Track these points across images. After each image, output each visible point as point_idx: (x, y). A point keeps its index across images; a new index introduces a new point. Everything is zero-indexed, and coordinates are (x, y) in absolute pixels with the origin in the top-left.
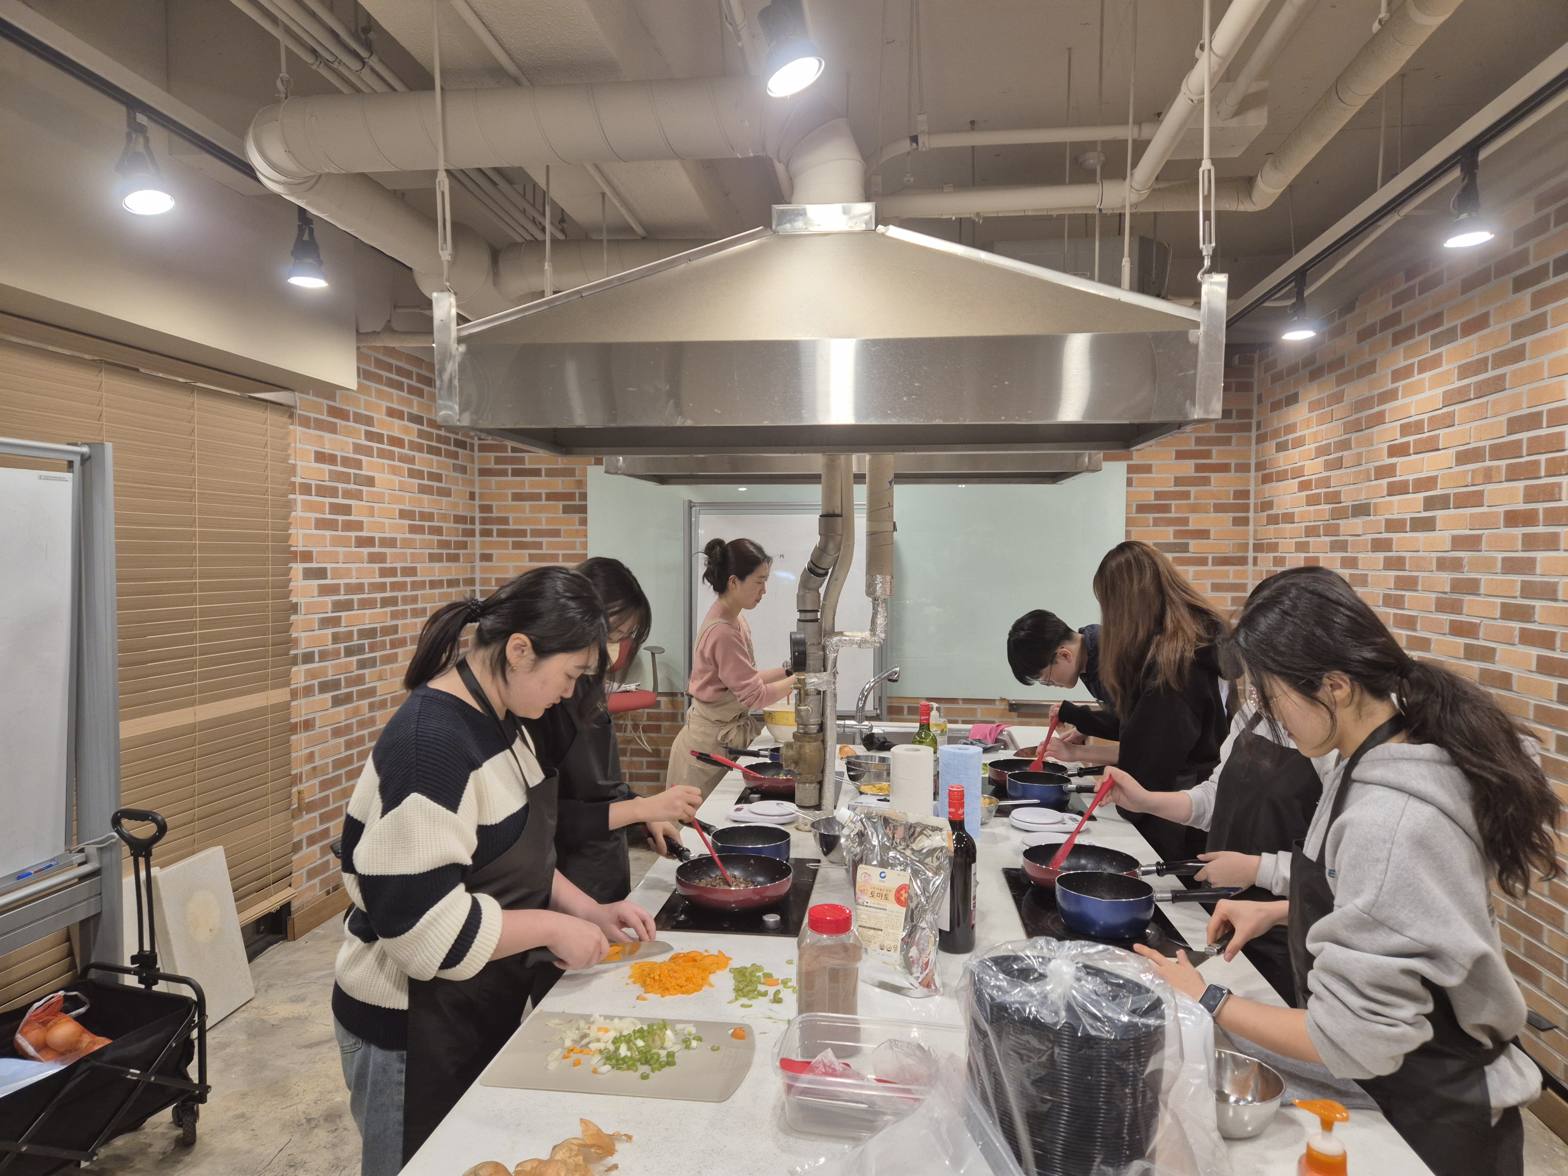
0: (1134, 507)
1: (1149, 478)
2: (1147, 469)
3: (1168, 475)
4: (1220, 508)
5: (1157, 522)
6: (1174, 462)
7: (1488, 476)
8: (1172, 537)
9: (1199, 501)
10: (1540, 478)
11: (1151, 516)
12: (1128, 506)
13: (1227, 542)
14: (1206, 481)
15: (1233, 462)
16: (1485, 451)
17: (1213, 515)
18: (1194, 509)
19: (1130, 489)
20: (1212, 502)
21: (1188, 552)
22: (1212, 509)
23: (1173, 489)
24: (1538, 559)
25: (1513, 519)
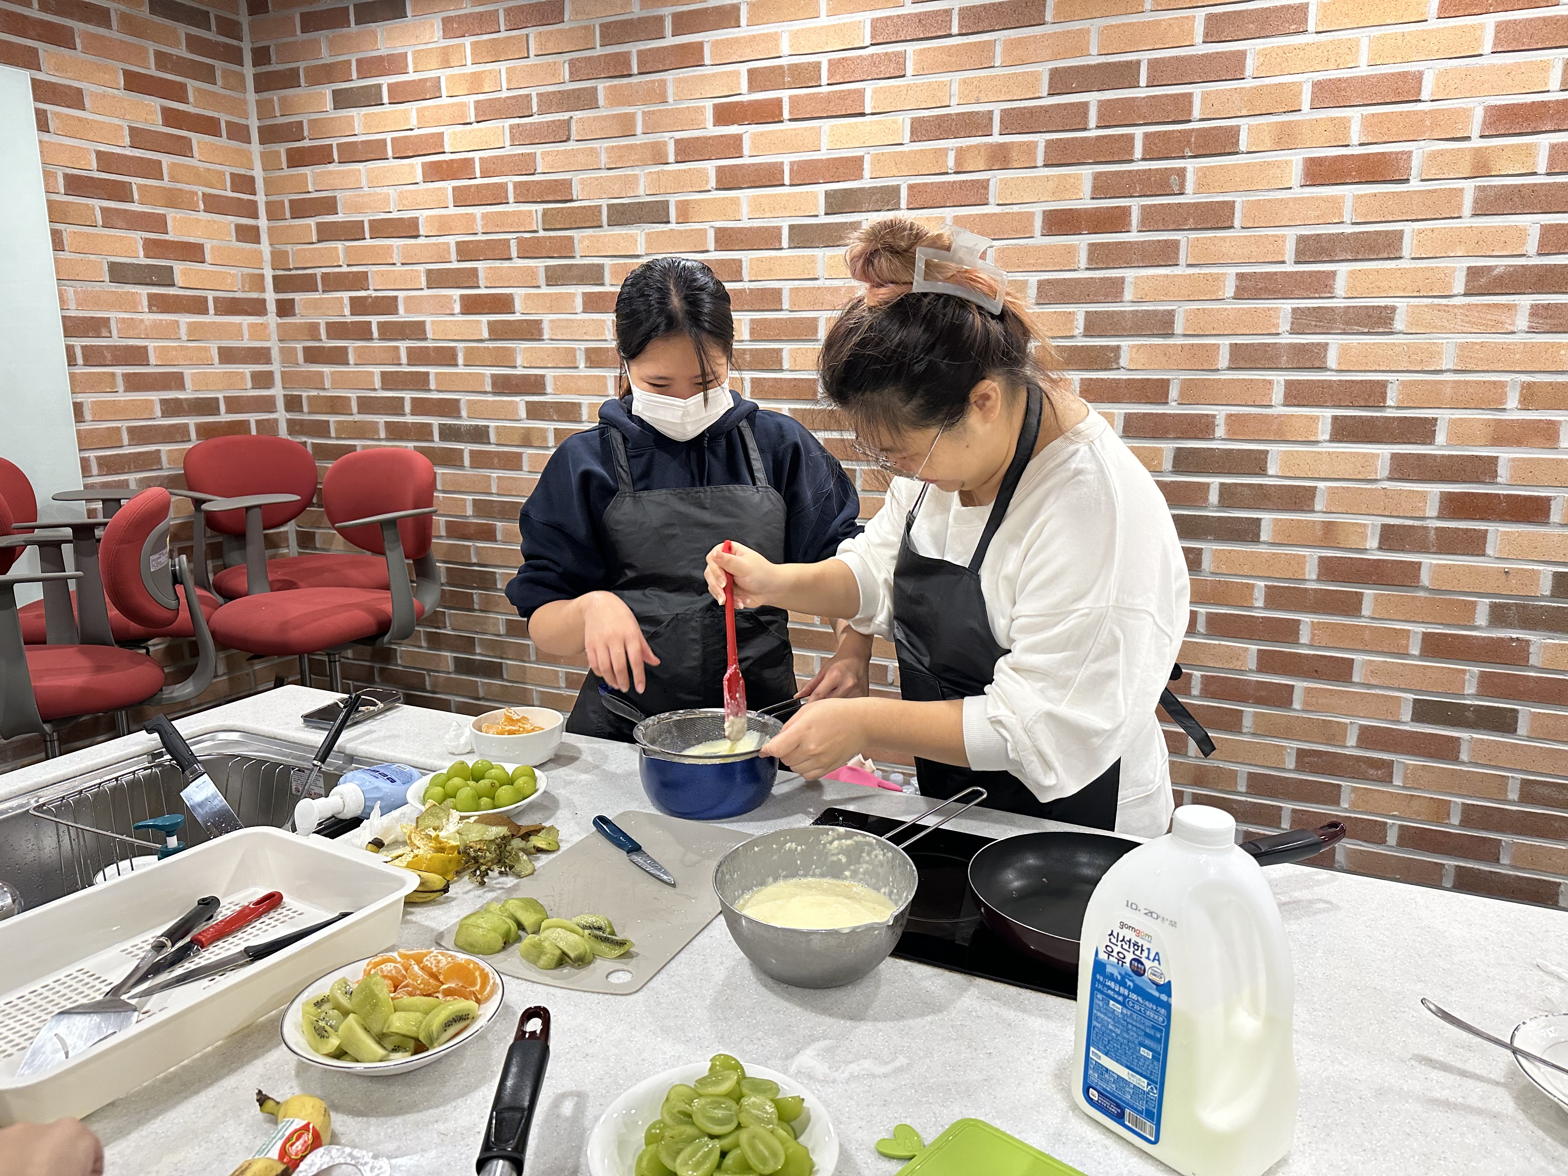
0: (61, 180)
1: (79, 119)
2: (75, 99)
3: (117, 121)
4: (214, 205)
5: (110, 219)
6: (122, 93)
8: (141, 253)
9: (179, 186)
11: (97, 204)
12: (48, 175)
13: (233, 271)
14: (183, 148)
15: (224, 118)
17: (203, 216)
18: (174, 199)
19: (46, 137)
20: (200, 190)
21: (173, 285)
22: (202, 207)
23: (129, 152)
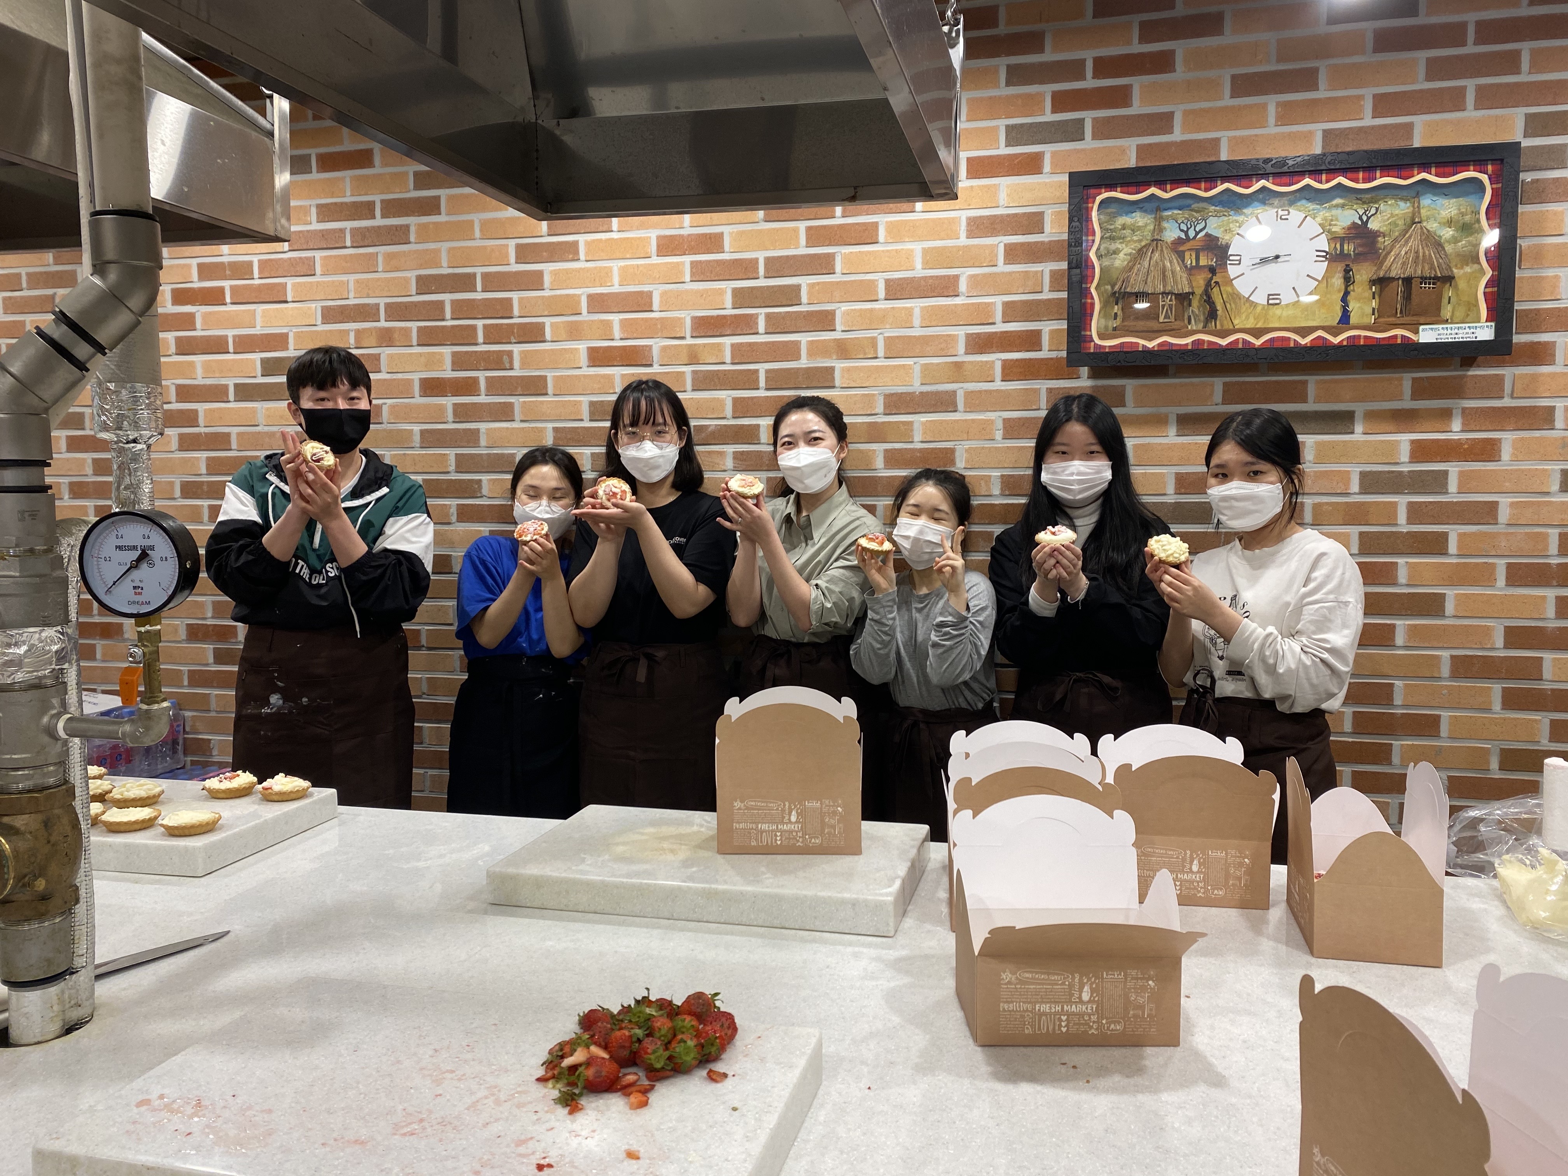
7: (386, 338)
10: (476, 344)
16: (378, 309)
24: (482, 431)
25: (432, 387)
